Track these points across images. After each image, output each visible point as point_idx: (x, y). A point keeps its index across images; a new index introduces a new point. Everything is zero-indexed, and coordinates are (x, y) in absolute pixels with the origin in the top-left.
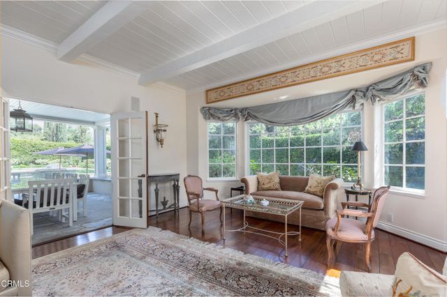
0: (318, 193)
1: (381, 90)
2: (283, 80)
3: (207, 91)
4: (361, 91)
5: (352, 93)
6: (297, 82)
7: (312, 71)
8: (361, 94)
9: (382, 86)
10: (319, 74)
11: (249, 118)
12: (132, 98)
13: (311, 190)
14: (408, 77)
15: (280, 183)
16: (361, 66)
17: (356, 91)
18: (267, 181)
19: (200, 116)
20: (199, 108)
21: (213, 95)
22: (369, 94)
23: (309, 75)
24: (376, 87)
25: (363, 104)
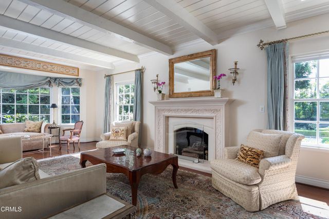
0: (36, 131)
1: (63, 82)
4: (53, 79)
5: (49, 79)
9: (64, 80)
13: (31, 129)
16: (61, 72)
22: (57, 81)
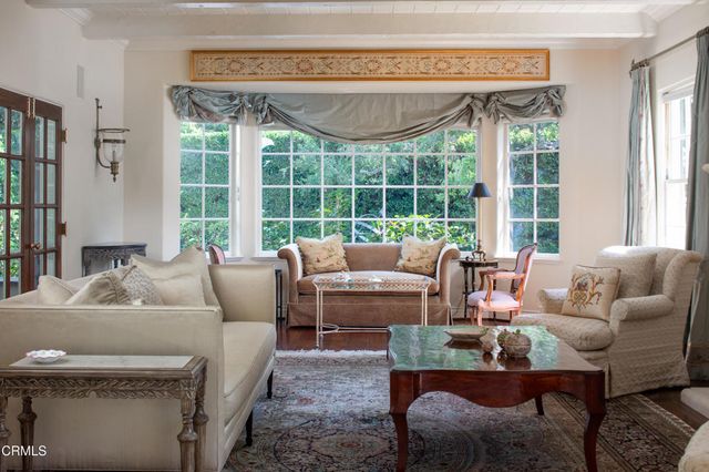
1: (507, 105)
2: (371, 66)
3: (194, 52)
4: (480, 100)
5: (467, 100)
6: (397, 76)
7: (421, 64)
8: (480, 104)
9: (507, 100)
10: (432, 71)
11: (269, 118)
12: (78, 67)
13: (411, 265)
14: (542, 97)
15: (346, 258)
16: (490, 73)
17: (473, 97)
18: (325, 254)
19: (168, 106)
20: (166, 87)
21: (210, 65)
22: (491, 106)
23: (417, 68)
24: (501, 99)
25: (480, 119)
